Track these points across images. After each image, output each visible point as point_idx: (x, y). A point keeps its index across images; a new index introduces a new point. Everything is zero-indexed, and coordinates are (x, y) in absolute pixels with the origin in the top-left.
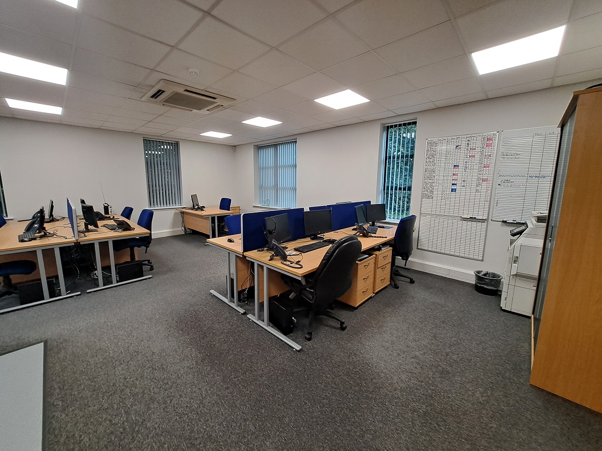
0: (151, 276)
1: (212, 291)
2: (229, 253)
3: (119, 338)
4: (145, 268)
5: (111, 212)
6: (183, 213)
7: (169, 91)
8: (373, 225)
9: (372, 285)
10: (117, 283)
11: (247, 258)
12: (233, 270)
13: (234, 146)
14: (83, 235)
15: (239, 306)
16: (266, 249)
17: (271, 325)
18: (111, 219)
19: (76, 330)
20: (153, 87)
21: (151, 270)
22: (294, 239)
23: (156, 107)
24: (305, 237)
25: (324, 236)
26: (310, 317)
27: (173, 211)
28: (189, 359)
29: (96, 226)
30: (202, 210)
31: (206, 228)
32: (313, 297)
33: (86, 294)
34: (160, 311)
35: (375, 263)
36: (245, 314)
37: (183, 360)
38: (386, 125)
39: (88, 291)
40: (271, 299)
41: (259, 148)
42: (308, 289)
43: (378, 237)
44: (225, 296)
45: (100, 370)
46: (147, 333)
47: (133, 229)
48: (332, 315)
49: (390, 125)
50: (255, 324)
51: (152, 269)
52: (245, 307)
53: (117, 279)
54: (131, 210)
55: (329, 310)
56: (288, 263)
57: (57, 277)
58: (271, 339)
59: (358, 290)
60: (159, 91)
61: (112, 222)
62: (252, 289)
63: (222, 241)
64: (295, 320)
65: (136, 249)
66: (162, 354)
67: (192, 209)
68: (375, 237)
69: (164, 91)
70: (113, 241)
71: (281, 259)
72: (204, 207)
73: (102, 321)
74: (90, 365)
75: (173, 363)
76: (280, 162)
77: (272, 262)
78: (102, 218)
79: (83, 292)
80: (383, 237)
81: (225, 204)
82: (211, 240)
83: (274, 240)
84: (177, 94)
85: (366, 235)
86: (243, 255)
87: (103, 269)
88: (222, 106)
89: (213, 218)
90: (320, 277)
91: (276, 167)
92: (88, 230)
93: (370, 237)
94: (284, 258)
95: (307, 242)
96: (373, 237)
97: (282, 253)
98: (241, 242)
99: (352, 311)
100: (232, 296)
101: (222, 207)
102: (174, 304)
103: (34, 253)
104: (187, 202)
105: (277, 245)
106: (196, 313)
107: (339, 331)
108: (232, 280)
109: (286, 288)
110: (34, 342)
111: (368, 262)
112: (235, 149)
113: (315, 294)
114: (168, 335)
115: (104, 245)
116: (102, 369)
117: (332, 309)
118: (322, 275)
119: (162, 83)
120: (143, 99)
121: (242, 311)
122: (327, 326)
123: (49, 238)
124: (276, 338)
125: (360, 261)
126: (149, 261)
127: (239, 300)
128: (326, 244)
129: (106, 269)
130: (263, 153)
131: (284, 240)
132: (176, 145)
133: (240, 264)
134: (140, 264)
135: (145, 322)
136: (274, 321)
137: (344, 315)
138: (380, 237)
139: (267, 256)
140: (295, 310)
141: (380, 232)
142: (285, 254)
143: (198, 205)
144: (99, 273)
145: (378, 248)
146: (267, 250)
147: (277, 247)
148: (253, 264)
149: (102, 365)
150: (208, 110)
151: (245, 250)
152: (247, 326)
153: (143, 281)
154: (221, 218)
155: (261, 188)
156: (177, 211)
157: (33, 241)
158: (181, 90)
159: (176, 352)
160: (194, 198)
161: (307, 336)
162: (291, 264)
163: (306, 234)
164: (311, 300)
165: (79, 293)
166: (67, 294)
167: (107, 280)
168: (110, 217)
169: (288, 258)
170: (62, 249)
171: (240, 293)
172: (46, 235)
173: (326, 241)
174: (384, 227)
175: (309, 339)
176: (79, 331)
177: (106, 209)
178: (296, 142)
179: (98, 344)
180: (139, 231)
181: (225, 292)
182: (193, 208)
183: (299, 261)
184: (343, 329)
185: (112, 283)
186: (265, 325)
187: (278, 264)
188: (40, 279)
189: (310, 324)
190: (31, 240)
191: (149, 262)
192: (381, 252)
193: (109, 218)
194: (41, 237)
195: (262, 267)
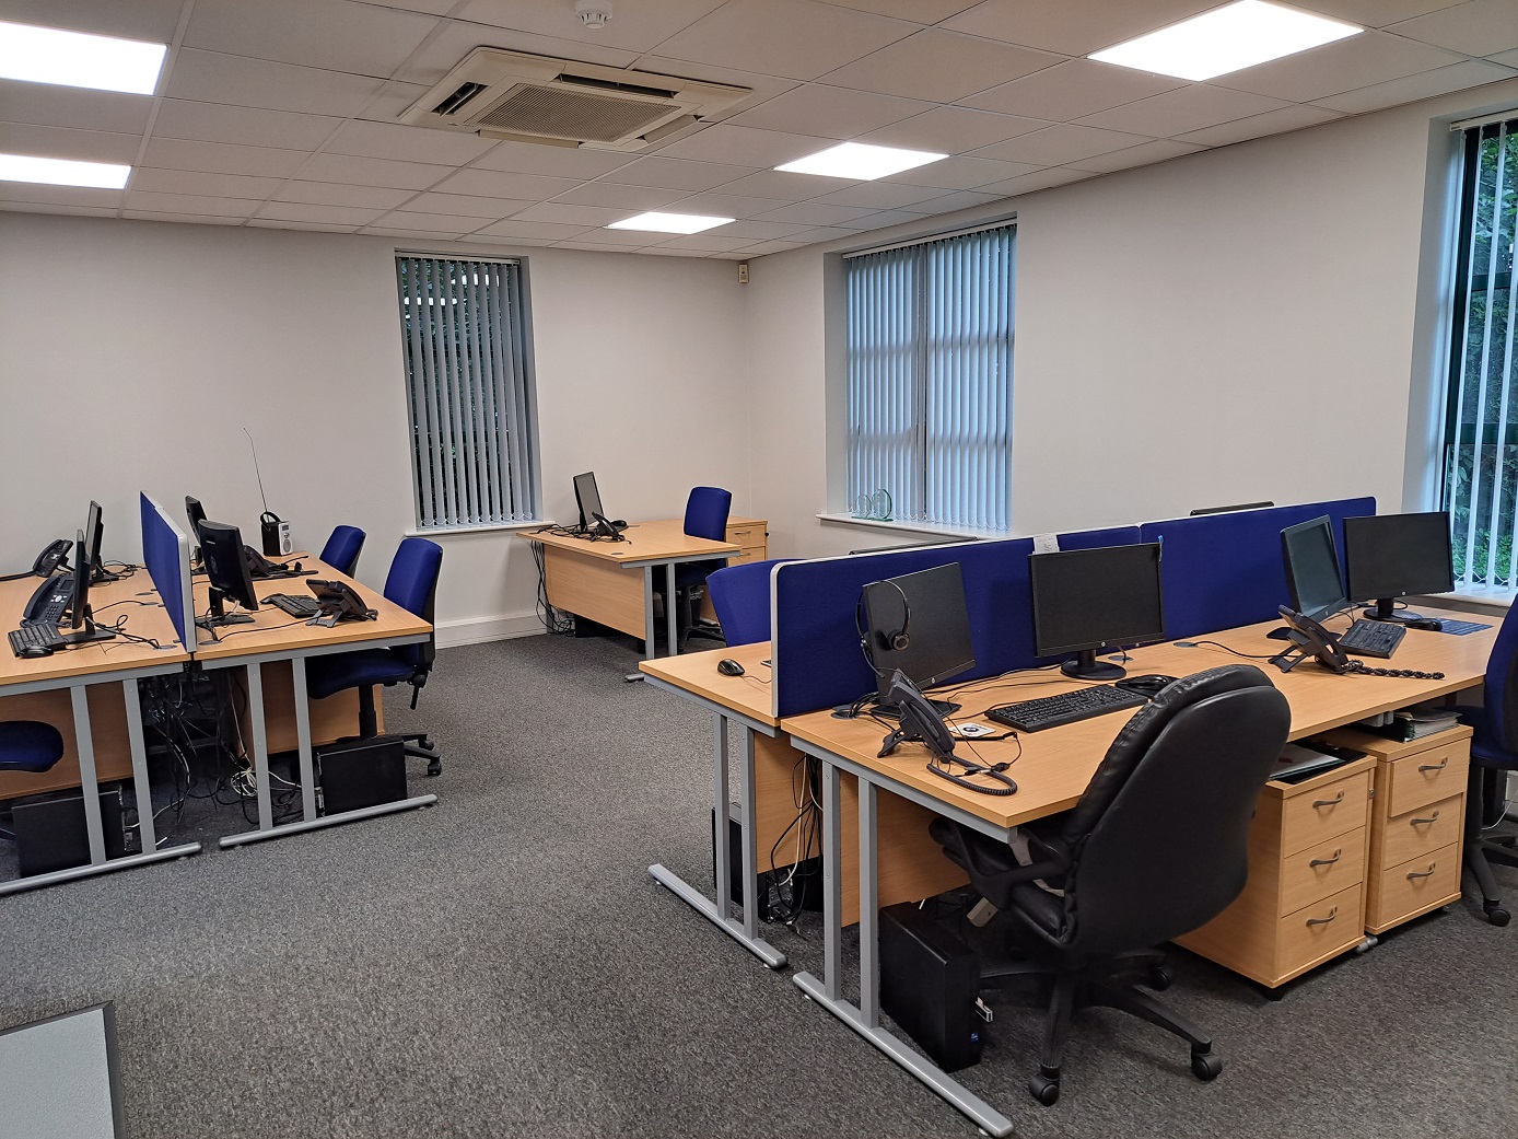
0: (432, 797)
1: (658, 870)
2: (724, 718)
3: (338, 1017)
4: (415, 766)
5: (287, 544)
6: (540, 548)
7: (501, 82)
8: (1385, 611)
9: (1356, 898)
10: (319, 816)
11: (794, 743)
12: (739, 791)
13: (744, 262)
14: (205, 635)
15: (759, 934)
16: (869, 706)
17: (887, 1020)
18: (290, 575)
19: (199, 974)
20: (445, 73)
21: (430, 774)
22: (991, 670)
23: (454, 141)
24: (1037, 665)
25: (1125, 659)
26: (1054, 1007)
27: (505, 543)
28: (580, 1114)
29: (249, 602)
30: (617, 538)
31: (629, 611)
32: (1063, 922)
33: (217, 853)
34: (470, 932)
35: (1374, 798)
36: (782, 968)
37: (560, 1114)
38: (1464, 126)
39: (225, 841)
40: (889, 917)
41: (848, 264)
42: (1042, 885)
43: (1396, 674)
44: (709, 891)
45: (283, 1118)
46: (429, 1005)
47: (373, 615)
48: (1157, 1010)
49: (1481, 123)
50: (823, 1015)
51: (434, 770)
52: (785, 945)
53: (317, 801)
54: (359, 537)
55: (1146, 990)
56: (957, 770)
57: (129, 784)
58: (888, 1077)
59: (1284, 909)
60: (467, 88)
61: (297, 587)
62: (811, 871)
63: (694, 668)
64: (988, 1011)
65: (378, 690)
66: (485, 1087)
67: (577, 534)
68: (1382, 673)
69: (481, 87)
70: (306, 659)
71: (927, 754)
72: (621, 524)
73: (279, 950)
74: (253, 1100)
75: (525, 1124)
76: (941, 325)
77: (892, 765)
78: (264, 572)
79: (210, 844)
80: (1420, 675)
81: (708, 510)
82: (653, 664)
83: (898, 673)
84: (530, 92)
85: (1334, 662)
86: (778, 729)
87: (274, 760)
88: (697, 117)
89: (659, 573)
90: (1092, 836)
91: (922, 348)
92: (219, 617)
93: (1354, 670)
94: (942, 747)
95: (1049, 684)
96: (1368, 671)
97: (932, 728)
98: (770, 675)
99: (1257, 1007)
100: (736, 894)
101: (692, 528)
102: (518, 911)
103: (63, 695)
104: (556, 505)
105: (913, 692)
106: (600, 950)
107: (1183, 1081)
108: (735, 829)
109: (953, 877)
110: (74, 1004)
111: (1338, 788)
112: (747, 277)
113: (1074, 908)
114: (503, 1019)
115: (276, 671)
116: (289, 1115)
117: (1160, 986)
118: (1100, 827)
119: (477, 59)
120: (407, 118)
121: (772, 957)
122: (1131, 1053)
123: (106, 645)
124: (907, 1078)
125: (1292, 779)
126: (422, 738)
127: (763, 912)
128: (1132, 696)
129: (284, 761)
130: (863, 285)
131: (946, 675)
132: (515, 273)
133: (766, 764)
134: (396, 751)
135: (422, 968)
136: (898, 1007)
137: (1214, 1019)
138: (1408, 674)
139: (869, 739)
140: (986, 974)
141: (1412, 649)
142: (944, 732)
143: (599, 518)
144: (259, 777)
145: (1396, 726)
146: (873, 713)
147: (911, 702)
148: (815, 765)
149: (290, 1102)
150: (642, 137)
151: (786, 709)
152: (790, 1019)
153: (405, 815)
154: (693, 572)
155: (853, 441)
156: (519, 542)
157: (57, 655)
158: (545, 78)
159: (534, 1084)
160: (584, 486)
161: (1040, 1085)
162: (970, 773)
163: (1042, 652)
164: (1052, 932)
165: (195, 847)
166: (158, 848)
167: (287, 807)
168: (285, 567)
169: (960, 749)
170: (144, 684)
171: (765, 882)
172: (93, 632)
173: (1132, 684)
174: (1437, 627)
175: (1048, 1100)
176: (209, 979)
177: (270, 533)
178: (1011, 230)
179: (271, 1029)
180: (392, 622)
181: (708, 878)
182: (581, 530)
183: (1003, 767)
184: (1203, 1073)
185: (299, 816)
186: (863, 1020)
187: (913, 772)
188: (79, 790)
189: (1054, 1039)
190: (49, 651)
191: (422, 744)
192: (1407, 744)
193: (283, 572)
194: (80, 641)
195: (853, 781)
